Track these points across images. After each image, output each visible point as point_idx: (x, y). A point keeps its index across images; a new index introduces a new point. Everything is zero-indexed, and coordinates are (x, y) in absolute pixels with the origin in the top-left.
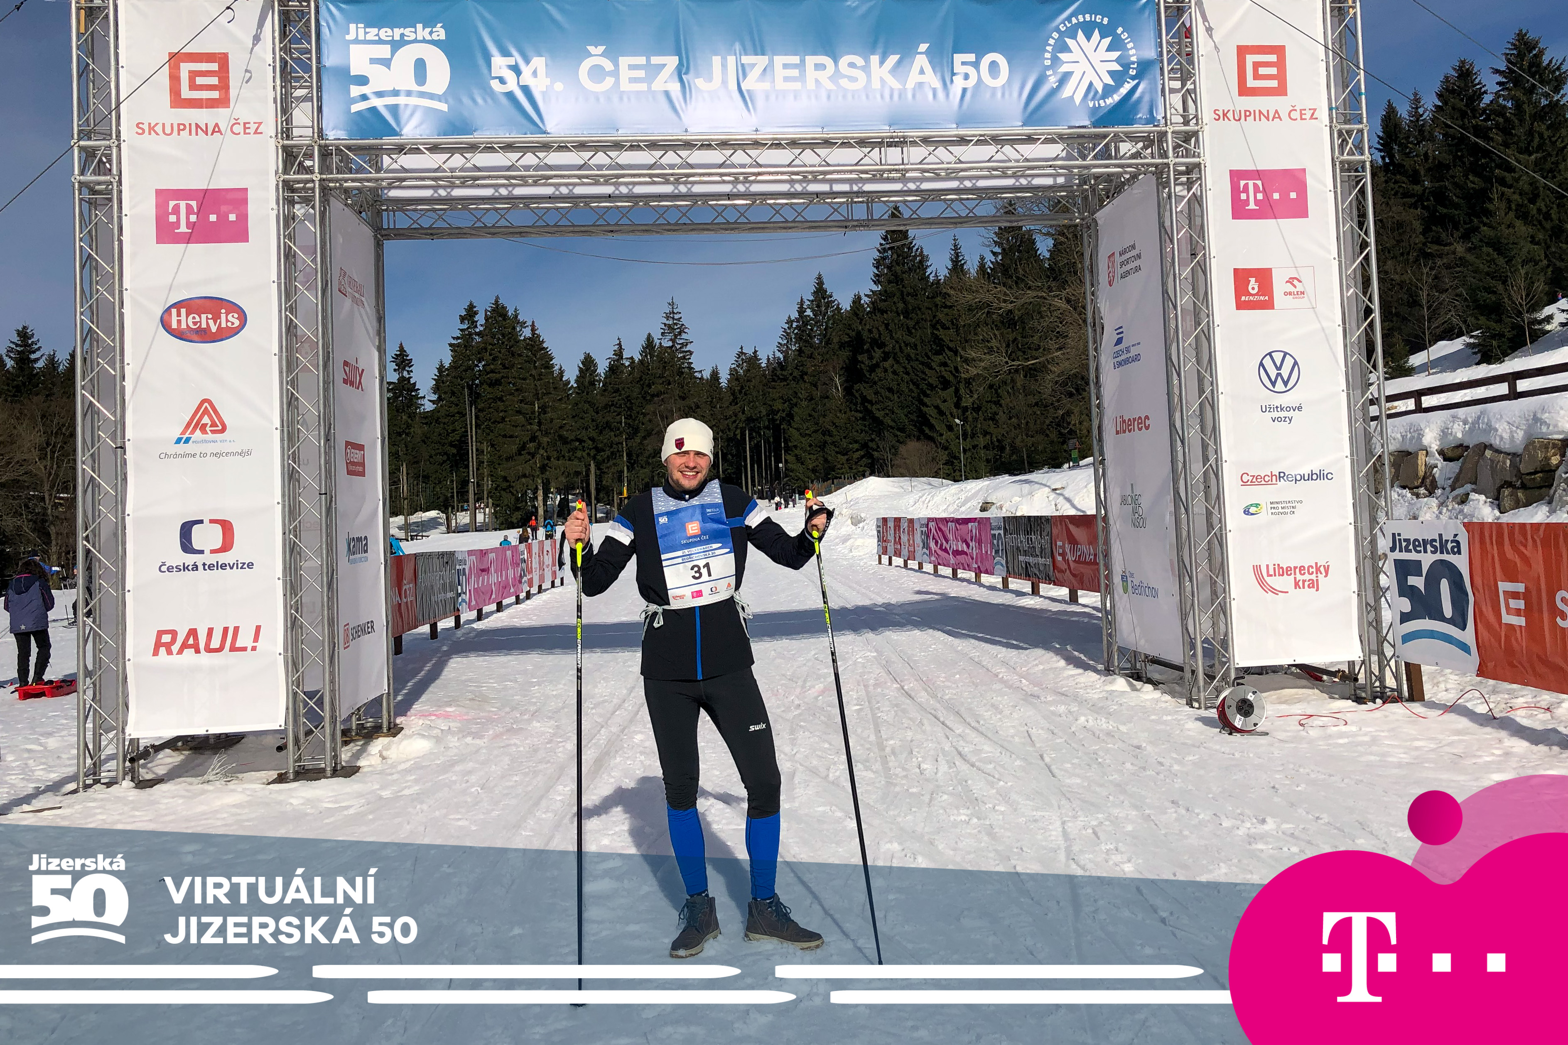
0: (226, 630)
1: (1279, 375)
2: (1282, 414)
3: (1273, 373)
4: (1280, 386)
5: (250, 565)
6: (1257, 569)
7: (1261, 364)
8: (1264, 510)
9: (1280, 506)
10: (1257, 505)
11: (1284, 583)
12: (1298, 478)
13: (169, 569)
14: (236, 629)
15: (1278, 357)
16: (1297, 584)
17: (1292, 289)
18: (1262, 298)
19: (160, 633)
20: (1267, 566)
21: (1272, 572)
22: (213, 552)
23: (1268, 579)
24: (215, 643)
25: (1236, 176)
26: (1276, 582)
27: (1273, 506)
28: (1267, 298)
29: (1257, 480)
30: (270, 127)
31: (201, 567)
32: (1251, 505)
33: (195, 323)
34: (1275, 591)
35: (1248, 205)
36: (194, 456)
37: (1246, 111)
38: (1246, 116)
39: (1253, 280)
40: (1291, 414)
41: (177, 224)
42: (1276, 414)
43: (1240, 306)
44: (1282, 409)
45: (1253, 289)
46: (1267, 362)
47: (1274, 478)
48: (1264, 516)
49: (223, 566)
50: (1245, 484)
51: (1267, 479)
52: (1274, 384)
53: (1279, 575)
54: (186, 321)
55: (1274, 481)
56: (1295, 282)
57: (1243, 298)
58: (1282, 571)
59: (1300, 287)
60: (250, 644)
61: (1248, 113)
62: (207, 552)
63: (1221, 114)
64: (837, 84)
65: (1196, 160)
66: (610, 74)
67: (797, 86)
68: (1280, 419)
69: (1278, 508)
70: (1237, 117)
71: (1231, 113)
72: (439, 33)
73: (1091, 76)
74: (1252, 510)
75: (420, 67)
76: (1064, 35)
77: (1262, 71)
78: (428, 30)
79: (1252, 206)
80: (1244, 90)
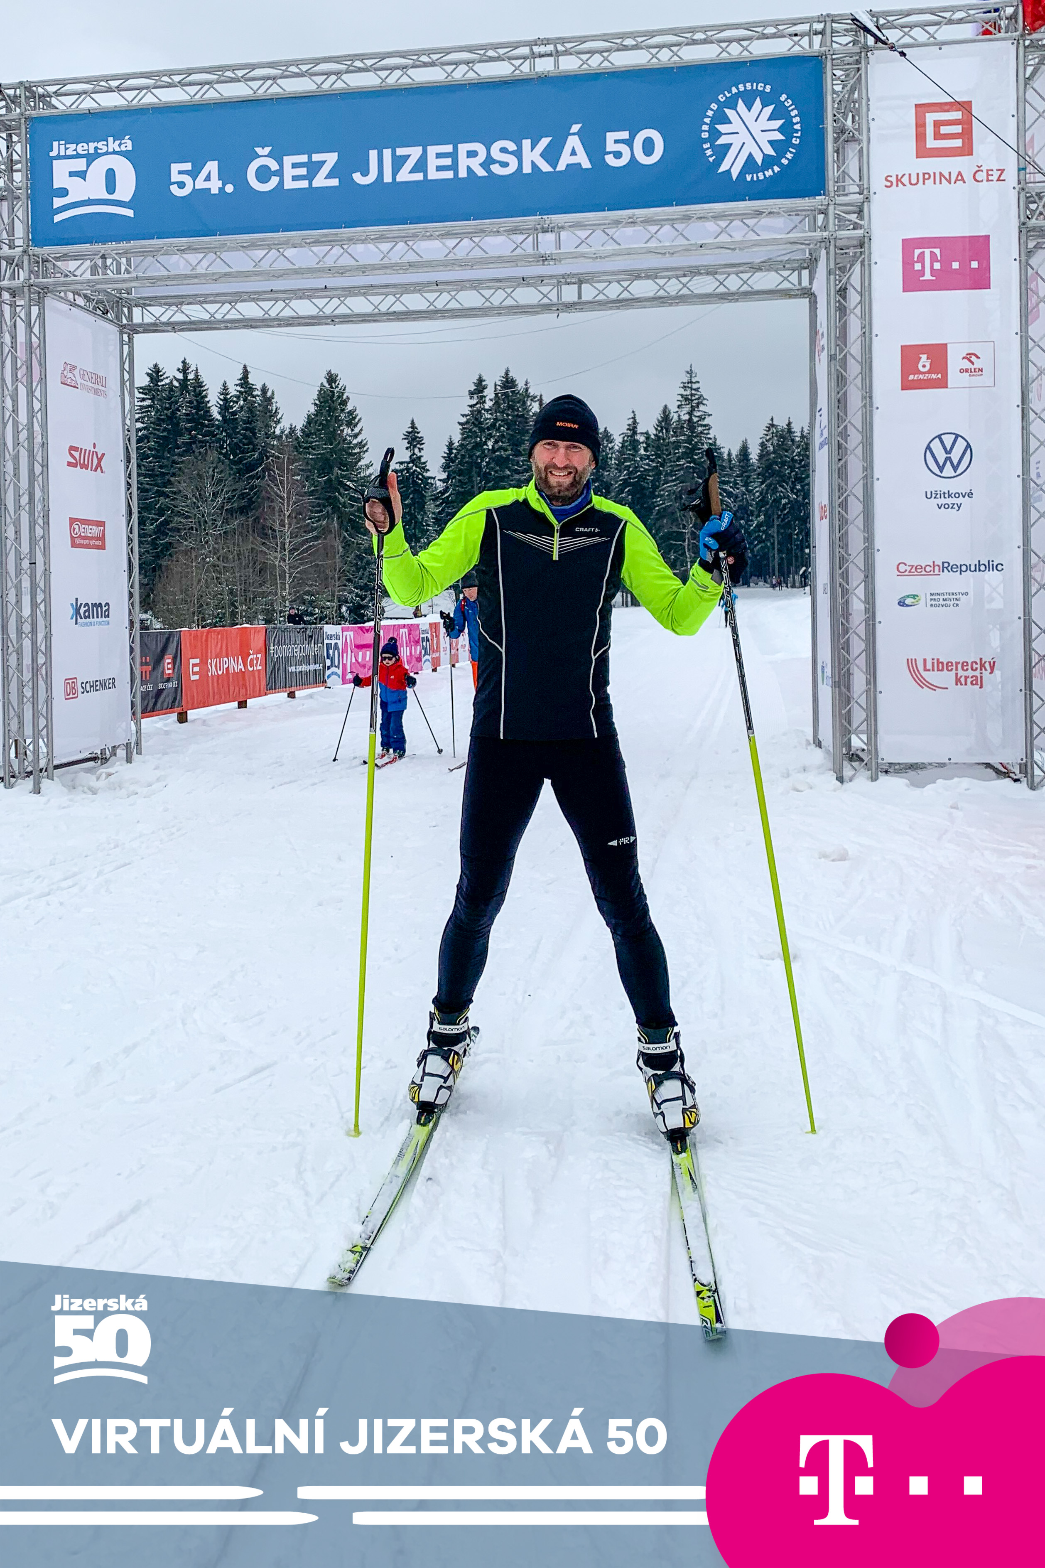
1: (947, 459)
2: (950, 501)
3: (941, 456)
4: (948, 470)
6: (911, 665)
7: (928, 447)
8: (922, 602)
9: (941, 597)
10: (914, 596)
11: (946, 678)
12: (963, 568)
15: (948, 440)
16: (957, 680)
17: (969, 366)
18: (934, 376)
20: (925, 660)
21: (929, 666)
23: (925, 674)
25: (909, 245)
26: (932, 677)
27: (933, 597)
28: (939, 376)
29: (917, 570)
32: (908, 596)
34: (933, 687)
35: (923, 275)
37: (924, 174)
38: (924, 179)
39: (924, 357)
40: (959, 500)
42: (943, 501)
43: (906, 385)
44: (949, 496)
45: (924, 366)
46: (936, 446)
47: (937, 568)
48: (922, 607)
50: (901, 574)
51: (928, 569)
52: (941, 469)
53: (938, 670)
55: (937, 572)
56: (972, 358)
57: (911, 377)
58: (940, 666)
59: (978, 364)
61: (927, 176)
63: (894, 180)
64: (488, 170)
65: (859, 232)
66: (275, 174)
67: (449, 175)
68: (946, 506)
69: (939, 600)
70: (914, 181)
71: (906, 177)
72: (128, 145)
73: (751, 148)
74: (908, 601)
75: (110, 176)
76: (722, 106)
77: (944, 130)
78: (117, 142)
79: (928, 276)
80: (922, 152)
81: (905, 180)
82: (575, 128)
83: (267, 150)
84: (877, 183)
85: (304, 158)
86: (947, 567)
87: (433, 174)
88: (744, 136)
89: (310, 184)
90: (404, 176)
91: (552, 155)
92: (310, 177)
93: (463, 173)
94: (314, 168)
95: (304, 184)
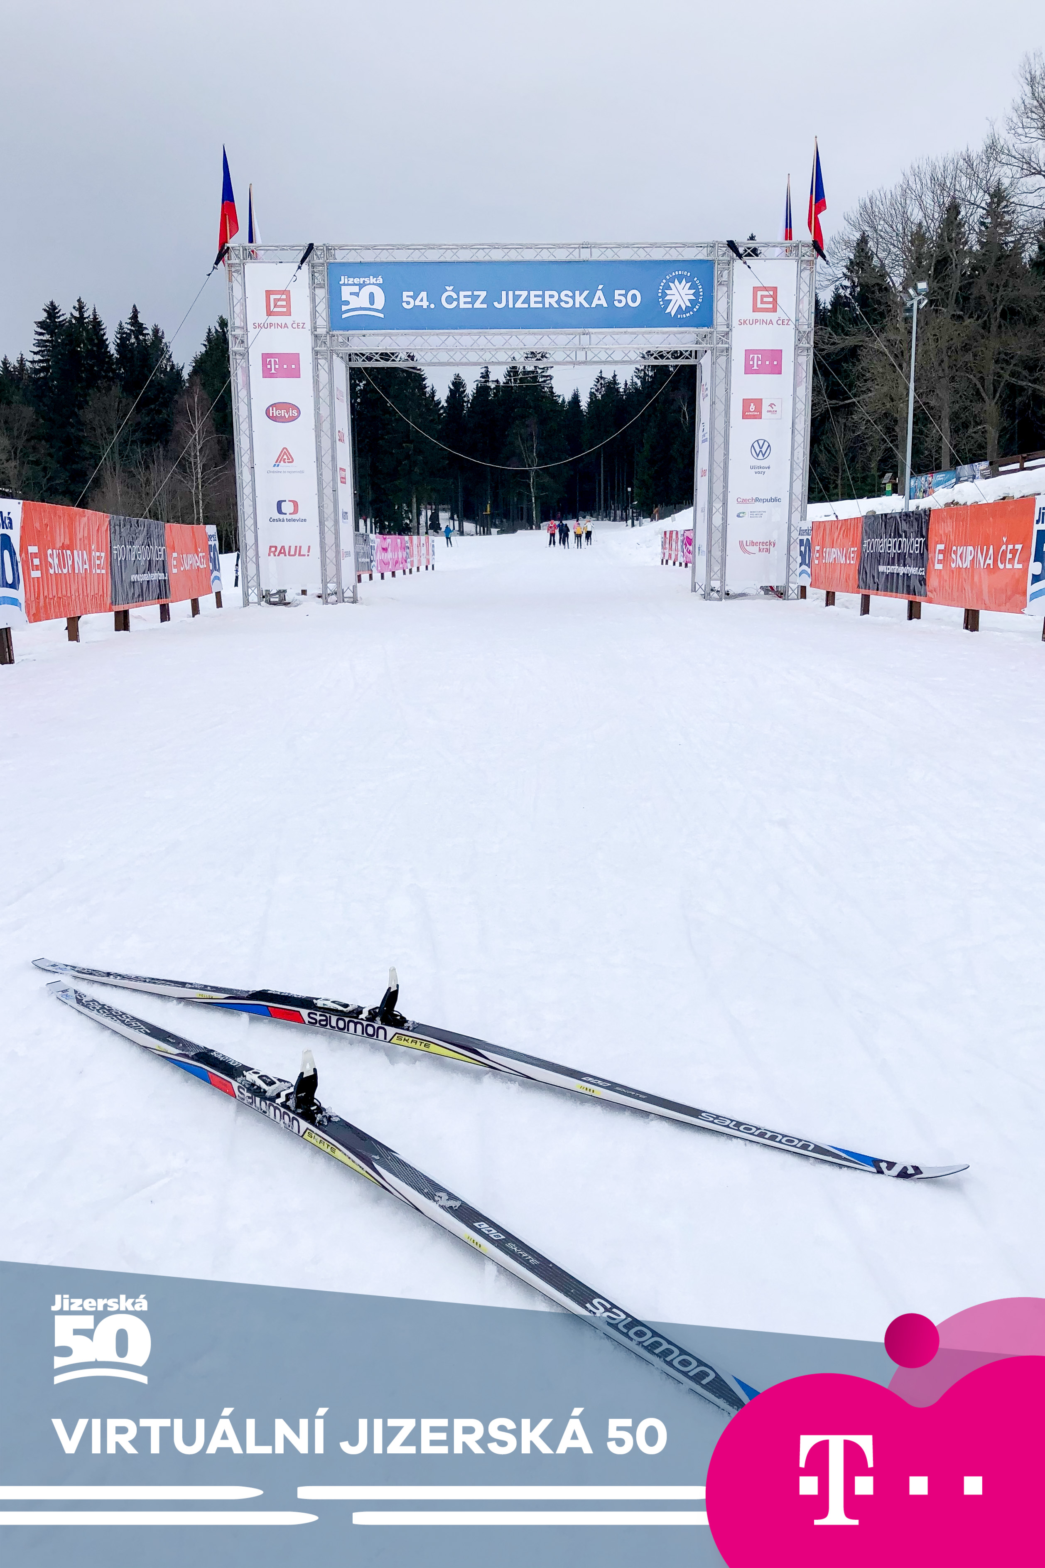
0: (296, 547)
1: (761, 451)
2: (760, 470)
3: (758, 450)
4: (761, 456)
5: (305, 520)
6: (741, 543)
7: (753, 445)
8: (747, 515)
9: (755, 513)
10: (743, 513)
11: (755, 549)
12: (765, 500)
13: (274, 520)
14: (300, 547)
15: (761, 442)
16: (760, 550)
17: (771, 409)
18: (756, 413)
19: (271, 547)
20: (747, 541)
21: (748, 544)
22: (290, 514)
23: (747, 547)
24: (292, 552)
25: (748, 352)
26: (749, 549)
27: (751, 513)
28: (759, 413)
29: (744, 501)
30: (308, 326)
31: (285, 520)
32: (741, 513)
33: (279, 414)
34: (749, 553)
35: (753, 367)
36: (281, 472)
38: (755, 322)
39: (752, 404)
40: (765, 470)
41: (271, 369)
42: (757, 470)
43: (744, 417)
44: (760, 468)
45: (752, 409)
46: (756, 445)
47: (753, 500)
48: (747, 517)
49: (294, 520)
50: (739, 502)
51: (750, 500)
52: (758, 455)
54: (276, 413)
55: (753, 502)
56: (773, 406)
58: (753, 544)
59: (775, 408)
60: (307, 554)
61: (757, 321)
62: (288, 514)
63: (742, 321)
64: (559, 305)
65: (727, 346)
66: (455, 300)
67: (541, 306)
68: (759, 473)
69: (753, 514)
70: (751, 323)
71: (748, 321)
72: (380, 280)
73: (680, 302)
74: (741, 515)
75: (372, 296)
76: (668, 281)
77: (765, 299)
78: (375, 279)
79: (755, 367)
80: (755, 309)
81: (747, 322)
82: (600, 287)
83: (452, 288)
84: (735, 323)
85: (470, 293)
86: (757, 500)
87: (533, 305)
88: (677, 296)
89: (473, 306)
90: (519, 305)
91: (589, 299)
92: (473, 303)
93: (547, 306)
94: (475, 298)
95: (470, 306)
